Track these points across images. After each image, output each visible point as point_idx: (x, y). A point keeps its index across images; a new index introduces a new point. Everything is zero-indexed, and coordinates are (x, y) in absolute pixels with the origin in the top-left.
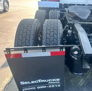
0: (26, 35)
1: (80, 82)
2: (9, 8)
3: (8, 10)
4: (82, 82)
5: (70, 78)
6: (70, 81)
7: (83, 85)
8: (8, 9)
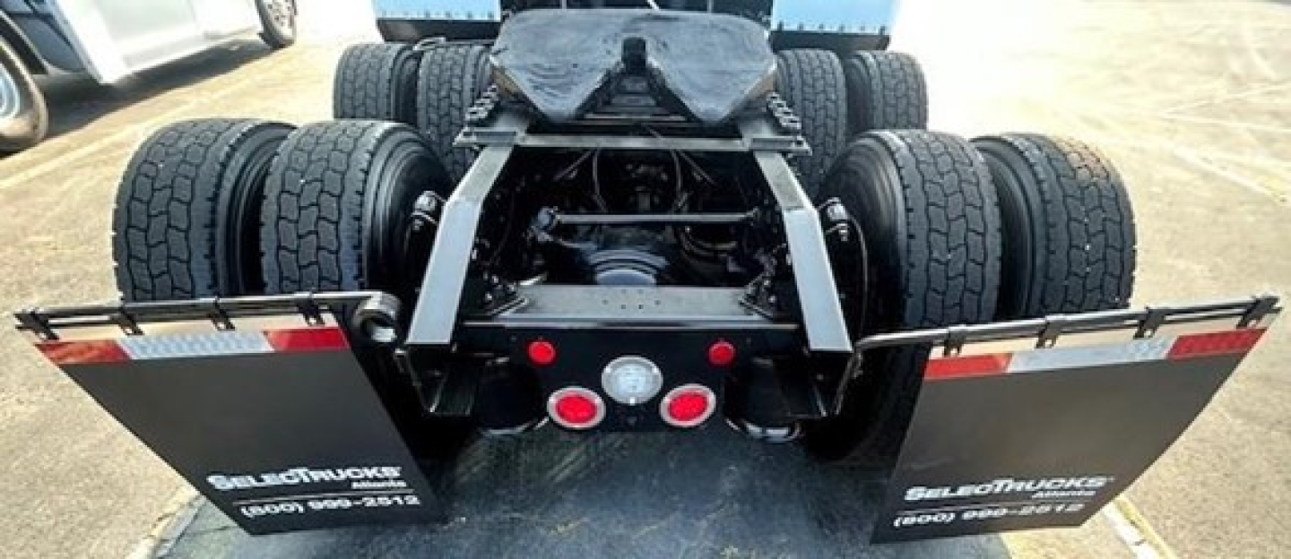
0: (169, 226)
1: (561, 460)
2: (297, 19)
3: (294, 32)
4: (572, 463)
5: (524, 444)
6: (518, 456)
7: (568, 479)
8: (292, 23)
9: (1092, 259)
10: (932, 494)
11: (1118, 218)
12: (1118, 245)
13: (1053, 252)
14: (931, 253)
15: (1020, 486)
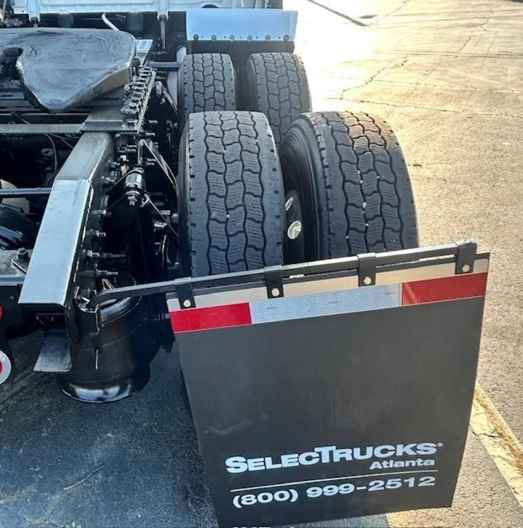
9: (371, 215)
10: (254, 465)
11: (392, 180)
12: (395, 202)
13: (332, 210)
14: (210, 214)
15: (347, 454)
